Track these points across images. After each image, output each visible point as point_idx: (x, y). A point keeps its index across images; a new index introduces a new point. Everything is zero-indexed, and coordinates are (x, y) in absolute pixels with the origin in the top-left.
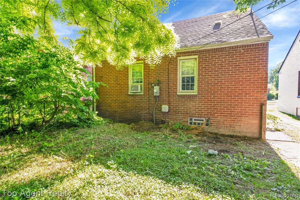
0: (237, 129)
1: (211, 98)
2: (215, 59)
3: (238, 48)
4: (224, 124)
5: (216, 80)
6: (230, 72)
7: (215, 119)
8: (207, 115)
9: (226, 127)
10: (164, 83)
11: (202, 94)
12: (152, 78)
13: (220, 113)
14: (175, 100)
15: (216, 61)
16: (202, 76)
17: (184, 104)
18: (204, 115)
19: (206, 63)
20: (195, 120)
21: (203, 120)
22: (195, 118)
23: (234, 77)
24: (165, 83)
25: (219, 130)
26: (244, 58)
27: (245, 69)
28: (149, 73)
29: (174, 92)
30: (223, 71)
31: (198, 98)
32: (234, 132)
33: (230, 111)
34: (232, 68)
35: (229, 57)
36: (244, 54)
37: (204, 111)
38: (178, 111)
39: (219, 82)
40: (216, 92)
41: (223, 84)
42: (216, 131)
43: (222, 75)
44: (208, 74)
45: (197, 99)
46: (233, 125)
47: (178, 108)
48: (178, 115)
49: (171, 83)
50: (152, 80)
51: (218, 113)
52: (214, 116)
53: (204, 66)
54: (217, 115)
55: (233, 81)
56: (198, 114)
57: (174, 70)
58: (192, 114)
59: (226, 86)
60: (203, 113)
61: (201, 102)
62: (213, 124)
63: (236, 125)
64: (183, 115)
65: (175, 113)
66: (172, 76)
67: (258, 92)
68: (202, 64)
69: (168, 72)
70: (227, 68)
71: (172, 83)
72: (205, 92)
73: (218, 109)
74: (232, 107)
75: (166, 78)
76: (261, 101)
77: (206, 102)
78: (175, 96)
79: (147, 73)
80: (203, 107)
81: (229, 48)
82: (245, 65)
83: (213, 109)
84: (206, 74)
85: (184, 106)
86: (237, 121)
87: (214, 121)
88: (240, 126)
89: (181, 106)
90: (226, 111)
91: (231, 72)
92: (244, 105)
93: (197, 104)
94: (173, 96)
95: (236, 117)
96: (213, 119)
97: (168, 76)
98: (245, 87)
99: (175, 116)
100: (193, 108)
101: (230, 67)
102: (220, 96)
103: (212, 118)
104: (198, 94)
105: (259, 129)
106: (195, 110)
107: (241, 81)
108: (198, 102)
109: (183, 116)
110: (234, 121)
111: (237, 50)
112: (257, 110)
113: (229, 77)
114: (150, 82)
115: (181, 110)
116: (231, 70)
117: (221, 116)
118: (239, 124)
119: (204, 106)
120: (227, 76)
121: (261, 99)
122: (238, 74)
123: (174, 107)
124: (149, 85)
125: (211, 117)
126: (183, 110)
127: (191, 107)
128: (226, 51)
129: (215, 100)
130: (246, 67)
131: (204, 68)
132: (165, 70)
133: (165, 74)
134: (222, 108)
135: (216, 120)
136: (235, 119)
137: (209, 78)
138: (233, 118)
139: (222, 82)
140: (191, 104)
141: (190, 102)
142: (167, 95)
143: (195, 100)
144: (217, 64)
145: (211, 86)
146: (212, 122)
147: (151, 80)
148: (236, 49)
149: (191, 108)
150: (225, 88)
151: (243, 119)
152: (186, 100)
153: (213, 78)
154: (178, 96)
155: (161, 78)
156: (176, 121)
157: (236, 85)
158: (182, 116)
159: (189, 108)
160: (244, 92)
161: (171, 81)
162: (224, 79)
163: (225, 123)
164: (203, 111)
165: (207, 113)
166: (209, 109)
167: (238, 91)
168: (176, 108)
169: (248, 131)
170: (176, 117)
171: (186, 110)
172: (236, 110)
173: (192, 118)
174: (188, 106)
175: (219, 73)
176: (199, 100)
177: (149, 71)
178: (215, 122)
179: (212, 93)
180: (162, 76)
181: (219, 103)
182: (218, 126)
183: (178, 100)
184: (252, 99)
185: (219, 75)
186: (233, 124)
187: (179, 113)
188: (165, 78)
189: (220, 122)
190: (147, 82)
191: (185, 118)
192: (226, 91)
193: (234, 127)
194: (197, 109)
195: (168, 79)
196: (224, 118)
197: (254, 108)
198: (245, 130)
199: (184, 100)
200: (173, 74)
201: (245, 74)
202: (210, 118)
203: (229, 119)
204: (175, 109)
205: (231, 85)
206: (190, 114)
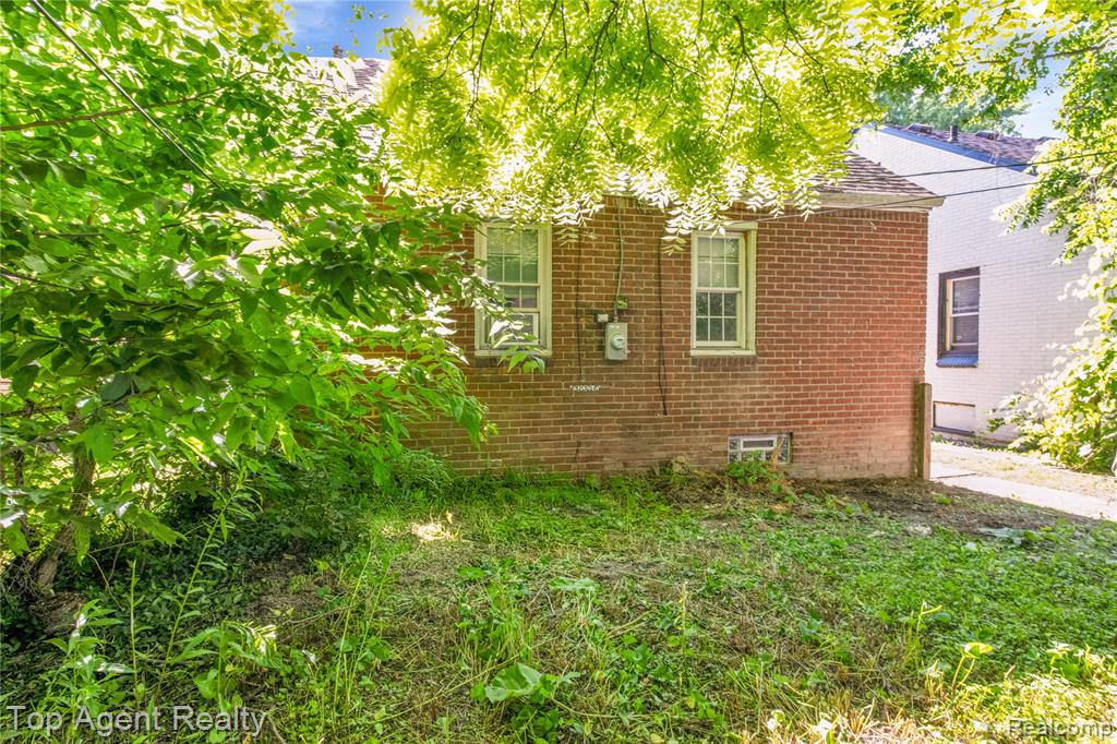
0: (864, 458)
1: (796, 368)
2: (807, 240)
3: (863, 216)
4: (832, 449)
5: (809, 308)
6: (847, 285)
7: (808, 436)
8: (785, 423)
9: (838, 457)
10: (641, 313)
11: (772, 355)
12: (590, 290)
13: (821, 416)
14: (684, 377)
15: (809, 247)
16: (770, 293)
17: (714, 390)
18: (778, 424)
19: (782, 253)
20: (746, 444)
21: (770, 443)
22: (746, 440)
23: (854, 302)
24: (648, 313)
25: (820, 468)
26: (878, 249)
27: (880, 282)
28: (579, 267)
29: (683, 348)
30: (830, 281)
31: (761, 369)
32: (857, 468)
33: (847, 408)
34: (850, 275)
35: (842, 242)
36: (877, 236)
37: (778, 410)
38: (696, 419)
39: (819, 315)
40: (809, 348)
41: (829, 321)
42: (811, 474)
43: (827, 294)
44: (788, 287)
45: (757, 372)
46: (853, 448)
47: (695, 405)
48: (696, 433)
49: (667, 313)
50: (590, 298)
51: (815, 416)
52: (805, 426)
53: (776, 262)
54: (814, 423)
55: (854, 315)
56: (760, 424)
57: (682, 263)
58: (741, 425)
59: (835, 328)
60: (773, 417)
61: (768, 382)
62: (801, 450)
63: (861, 448)
64: (713, 432)
65: (684, 426)
66: (671, 286)
67: (908, 348)
68: (770, 252)
69: (659, 271)
70: (838, 275)
71: (672, 313)
72: (781, 348)
73: (814, 402)
74: (852, 394)
75: (650, 291)
76: (914, 374)
77: (783, 382)
78: (686, 362)
79: (572, 267)
80: (775, 399)
81: (842, 214)
82: (879, 269)
83: (803, 402)
84: (783, 287)
85: (717, 397)
86: (863, 434)
87: (806, 440)
88: (870, 448)
89: (704, 398)
90: (835, 408)
91: (849, 288)
92: (877, 387)
93: (756, 389)
94: (678, 362)
95: (859, 424)
96: (801, 437)
97: (660, 284)
98: (880, 334)
99: (684, 438)
100: (745, 404)
101: (847, 272)
102: (822, 361)
103: (800, 433)
104: (759, 354)
105: (909, 452)
106: (752, 411)
107: (870, 315)
108: (761, 383)
109: (711, 436)
110: (856, 434)
111: (861, 222)
112: (905, 399)
113: (842, 302)
114: (584, 305)
115: (704, 412)
116: (849, 282)
117: (824, 422)
118: (867, 444)
119: (777, 396)
120: (838, 298)
121: (913, 367)
122: (864, 295)
123: (682, 405)
124: (577, 319)
125: (798, 430)
126: (712, 412)
127: (739, 401)
128: (836, 222)
129: (808, 375)
130: (883, 276)
131: (776, 266)
132: (647, 262)
133: (645, 277)
134: (827, 398)
135: (809, 440)
136: (858, 431)
137: (790, 301)
138: (854, 428)
139: (826, 315)
140: (739, 390)
141: (735, 383)
142: (655, 360)
143: (751, 376)
144: (812, 258)
145: (797, 328)
146: (801, 446)
147: (588, 297)
148: (860, 219)
149: (739, 404)
150: (833, 335)
151: (877, 427)
152: (721, 376)
153: (802, 301)
154: (695, 360)
155: (631, 290)
156: (689, 454)
157: (860, 328)
158: (707, 433)
159: (733, 404)
160: (878, 348)
161: (670, 306)
162: (832, 308)
163: (834, 445)
164: (775, 413)
165: (787, 417)
166: (793, 402)
167: (864, 344)
168: (689, 405)
169: (887, 460)
170: (687, 441)
171: (722, 411)
172: (861, 401)
173: (736, 437)
174: (728, 397)
175: (818, 288)
176: (764, 375)
177: (579, 260)
178: (809, 443)
179: (801, 350)
180: (634, 284)
181: (819, 382)
182: (815, 456)
183: (696, 377)
184: (897, 367)
185: (818, 294)
186: (854, 445)
187: (697, 426)
188: (645, 291)
189: (820, 443)
190: (570, 305)
191: (718, 440)
192: (836, 345)
193: (856, 454)
194: (758, 407)
195: (660, 299)
196: (830, 429)
197: (900, 393)
198: (880, 460)
199: (715, 376)
200: (676, 278)
201: (880, 296)
202: (795, 434)
203: (843, 432)
204: (685, 412)
205: (848, 328)
206: (734, 424)
